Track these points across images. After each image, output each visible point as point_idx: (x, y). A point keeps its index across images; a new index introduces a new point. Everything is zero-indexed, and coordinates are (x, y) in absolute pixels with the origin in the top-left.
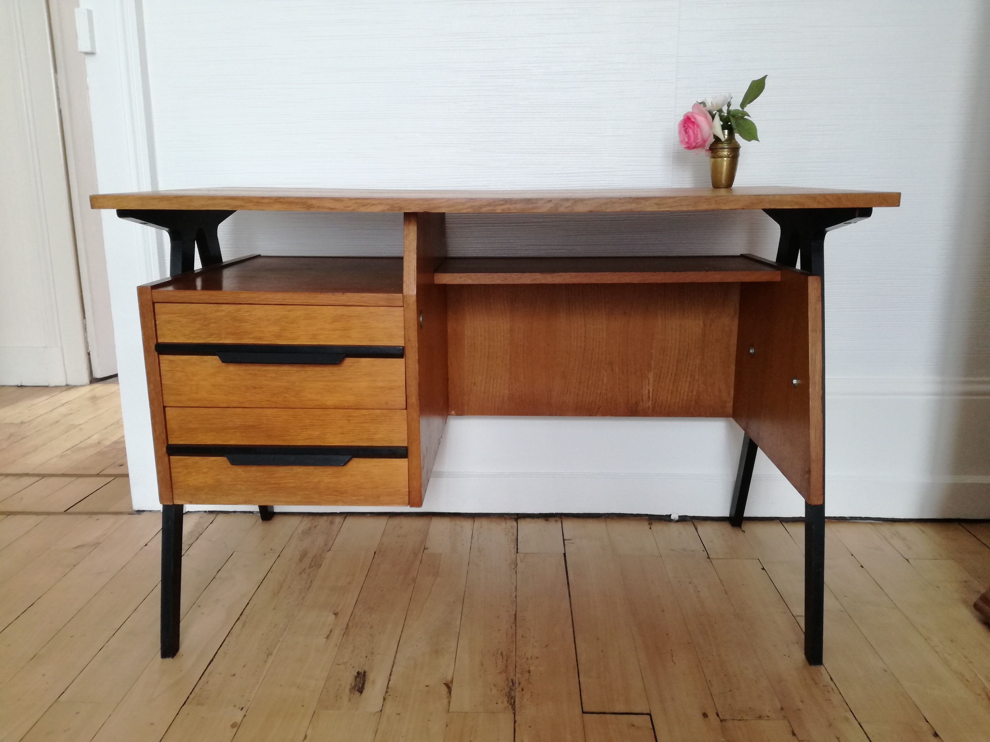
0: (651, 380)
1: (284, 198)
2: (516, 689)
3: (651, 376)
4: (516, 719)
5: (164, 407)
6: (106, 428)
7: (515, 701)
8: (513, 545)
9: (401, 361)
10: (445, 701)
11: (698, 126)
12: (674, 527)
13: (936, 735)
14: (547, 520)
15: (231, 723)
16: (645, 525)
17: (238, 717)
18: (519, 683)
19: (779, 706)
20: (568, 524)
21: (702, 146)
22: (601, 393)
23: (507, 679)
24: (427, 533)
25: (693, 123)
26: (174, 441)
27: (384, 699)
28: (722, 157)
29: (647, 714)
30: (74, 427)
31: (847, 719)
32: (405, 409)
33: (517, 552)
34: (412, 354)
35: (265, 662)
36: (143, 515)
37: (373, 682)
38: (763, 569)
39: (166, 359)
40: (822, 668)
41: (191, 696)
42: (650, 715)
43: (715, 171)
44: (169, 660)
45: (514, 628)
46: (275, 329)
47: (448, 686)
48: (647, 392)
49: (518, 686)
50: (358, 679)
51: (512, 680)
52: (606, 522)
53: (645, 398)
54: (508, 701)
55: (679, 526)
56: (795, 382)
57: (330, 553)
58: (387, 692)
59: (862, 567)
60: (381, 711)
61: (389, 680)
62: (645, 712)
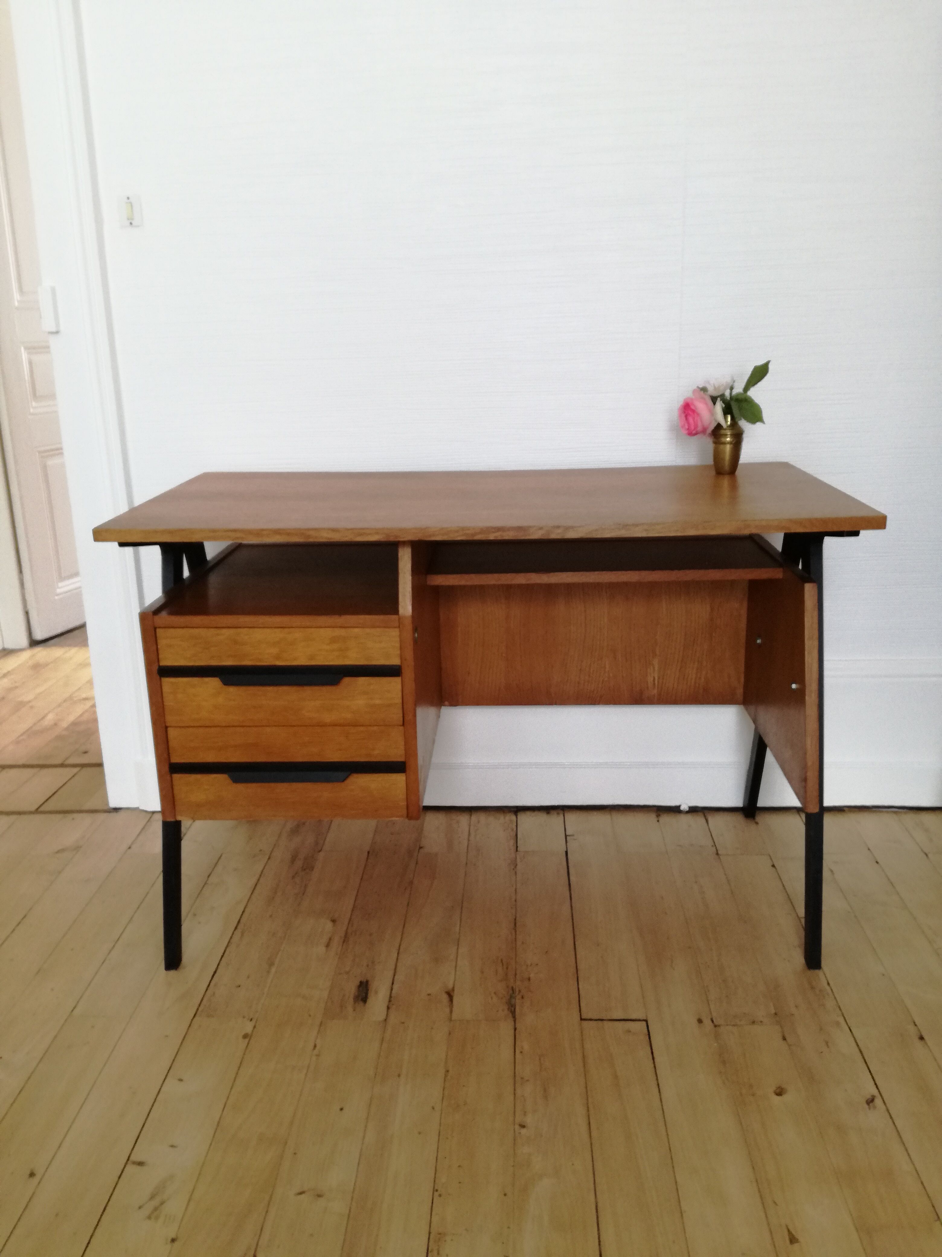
0: (656, 668)
1: (284, 530)
2: (516, 996)
3: (656, 662)
4: (516, 1026)
5: (166, 727)
6: (59, 706)
7: (515, 1009)
8: (512, 842)
9: (398, 680)
10: (447, 1010)
11: (698, 415)
12: (683, 818)
13: (922, 1038)
14: (548, 813)
15: (243, 1034)
16: (652, 817)
17: (248, 1028)
18: (520, 991)
19: (773, 1011)
20: (571, 817)
21: (704, 431)
22: (603, 680)
23: (508, 987)
24: (422, 830)
25: (694, 411)
26: (175, 759)
27: (388, 1008)
28: (724, 443)
29: (644, 1020)
30: (22, 704)
31: (838, 1024)
32: (401, 726)
33: (517, 850)
34: (409, 673)
35: (268, 972)
36: (121, 814)
37: (376, 992)
38: (773, 866)
39: (168, 683)
40: (820, 973)
41: (200, 1009)
42: (646, 1021)
43: (717, 456)
44: (172, 973)
45: (514, 933)
46: (274, 651)
47: (450, 995)
48: (652, 679)
49: (519, 994)
50: (361, 989)
51: (512, 988)
52: (611, 815)
53: (650, 685)
54: (508, 1009)
55: (689, 818)
56: (794, 686)
57: (322, 854)
58: (390, 1001)
59: (877, 862)
60: (386, 1020)
61: (392, 989)
62: (641, 1018)
